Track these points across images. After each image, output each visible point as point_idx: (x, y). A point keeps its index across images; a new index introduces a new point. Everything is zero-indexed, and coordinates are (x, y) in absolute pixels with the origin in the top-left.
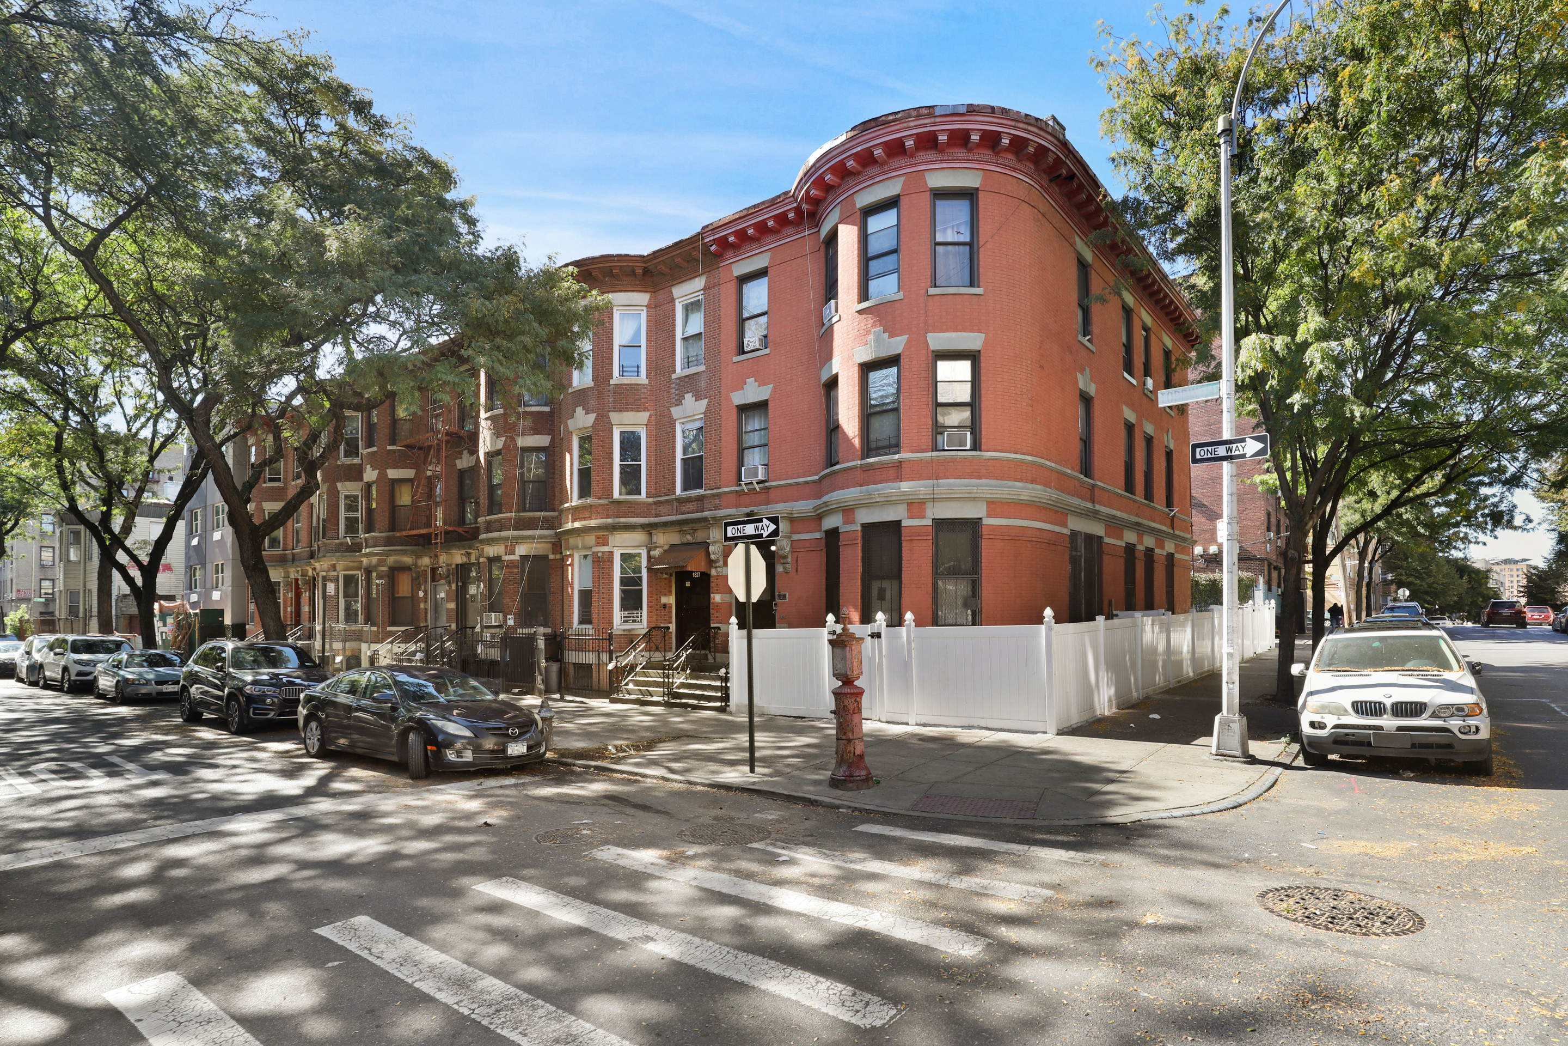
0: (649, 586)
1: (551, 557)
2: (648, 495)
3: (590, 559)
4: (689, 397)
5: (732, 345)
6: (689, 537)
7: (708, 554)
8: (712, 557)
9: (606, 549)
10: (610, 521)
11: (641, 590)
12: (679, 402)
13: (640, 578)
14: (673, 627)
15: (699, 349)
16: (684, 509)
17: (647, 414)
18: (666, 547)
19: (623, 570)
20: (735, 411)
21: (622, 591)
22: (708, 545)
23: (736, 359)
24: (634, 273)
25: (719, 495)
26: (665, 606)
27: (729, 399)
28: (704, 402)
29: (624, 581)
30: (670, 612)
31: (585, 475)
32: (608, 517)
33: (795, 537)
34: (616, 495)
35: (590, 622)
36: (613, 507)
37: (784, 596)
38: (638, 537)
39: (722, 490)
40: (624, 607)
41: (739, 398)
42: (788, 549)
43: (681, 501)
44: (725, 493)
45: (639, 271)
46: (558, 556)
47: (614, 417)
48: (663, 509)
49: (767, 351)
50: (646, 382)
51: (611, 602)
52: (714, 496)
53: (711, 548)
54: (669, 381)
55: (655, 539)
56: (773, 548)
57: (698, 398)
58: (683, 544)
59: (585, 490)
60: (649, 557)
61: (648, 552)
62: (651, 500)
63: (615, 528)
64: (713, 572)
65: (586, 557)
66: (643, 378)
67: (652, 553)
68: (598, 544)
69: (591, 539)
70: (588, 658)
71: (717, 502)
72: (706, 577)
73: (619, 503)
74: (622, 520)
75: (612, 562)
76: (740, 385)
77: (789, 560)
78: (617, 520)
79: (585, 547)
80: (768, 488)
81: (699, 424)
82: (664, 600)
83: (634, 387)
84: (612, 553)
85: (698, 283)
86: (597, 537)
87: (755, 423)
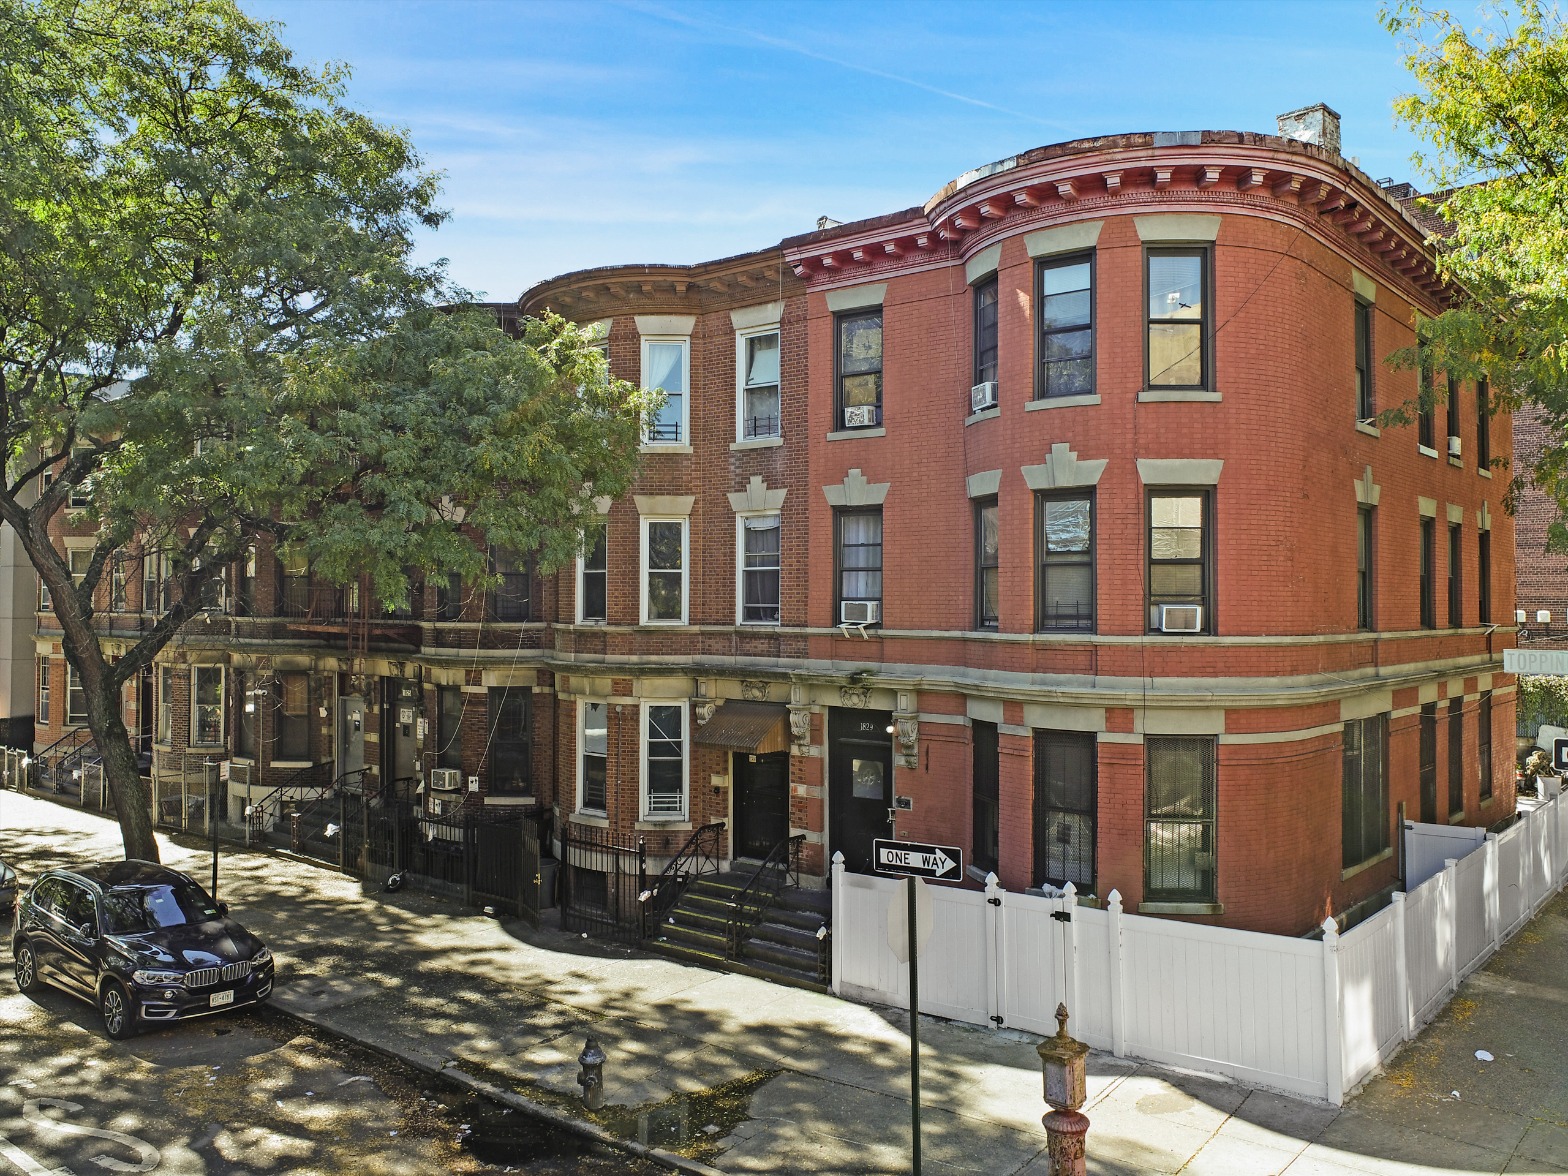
0: (693, 758)
1: (536, 690)
2: (693, 621)
3: (602, 712)
4: (756, 481)
5: (826, 413)
6: (757, 693)
7: (787, 725)
8: (795, 730)
9: (628, 701)
10: (634, 658)
11: (680, 763)
12: (742, 488)
13: (679, 745)
14: (729, 822)
15: (773, 408)
16: (747, 647)
17: (691, 499)
18: (720, 702)
19: (653, 733)
20: (830, 512)
21: (652, 765)
22: (789, 712)
23: (831, 436)
24: (672, 289)
25: (805, 637)
26: (717, 789)
27: (820, 495)
28: (782, 493)
29: (654, 749)
30: (726, 800)
31: (594, 584)
32: (631, 652)
33: (925, 717)
34: (644, 619)
35: (602, 806)
36: (638, 638)
37: (907, 804)
38: (679, 683)
39: (809, 630)
40: (654, 786)
41: (834, 496)
42: (914, 736)
43: (742, 635)
44: (814, 635)
45: (681, 288)
46: (547, 690)
47: (641, 501)
48: (713, 643)
49: (880, 432)
50: (690, 450)
51: (635, 781)
52: (796, 636)
53: (793, 718)
54: (726, 452)
55: (703, 690)
56: (890, 729)
57: (771, 483)
58: (745, 701)
59: (594, 608)
60: (694, 717)
61: (693, 707)
62: (696, 628)
63: (643, 671)
64: (795, 750)
65: (595, 706)
66: (684, 445)
67: (698, 710)
68: (616, 693)
69: (605, 683)
70: (599, 862)
71: (801, 645)
72: (783, 758)
73: (648, 632)
74: (654, 658)
75: (638, 721)
76: (839, 477)
77: (916, 751)
78: (646, 658)
79: (594, 693)
80: (881, 639)
81: (769, 524)
82: (716, 781)
83: (671, 459)
84: (637, 707)
85: (773, 312)
86: (615, 683)
87: (858, 532)
